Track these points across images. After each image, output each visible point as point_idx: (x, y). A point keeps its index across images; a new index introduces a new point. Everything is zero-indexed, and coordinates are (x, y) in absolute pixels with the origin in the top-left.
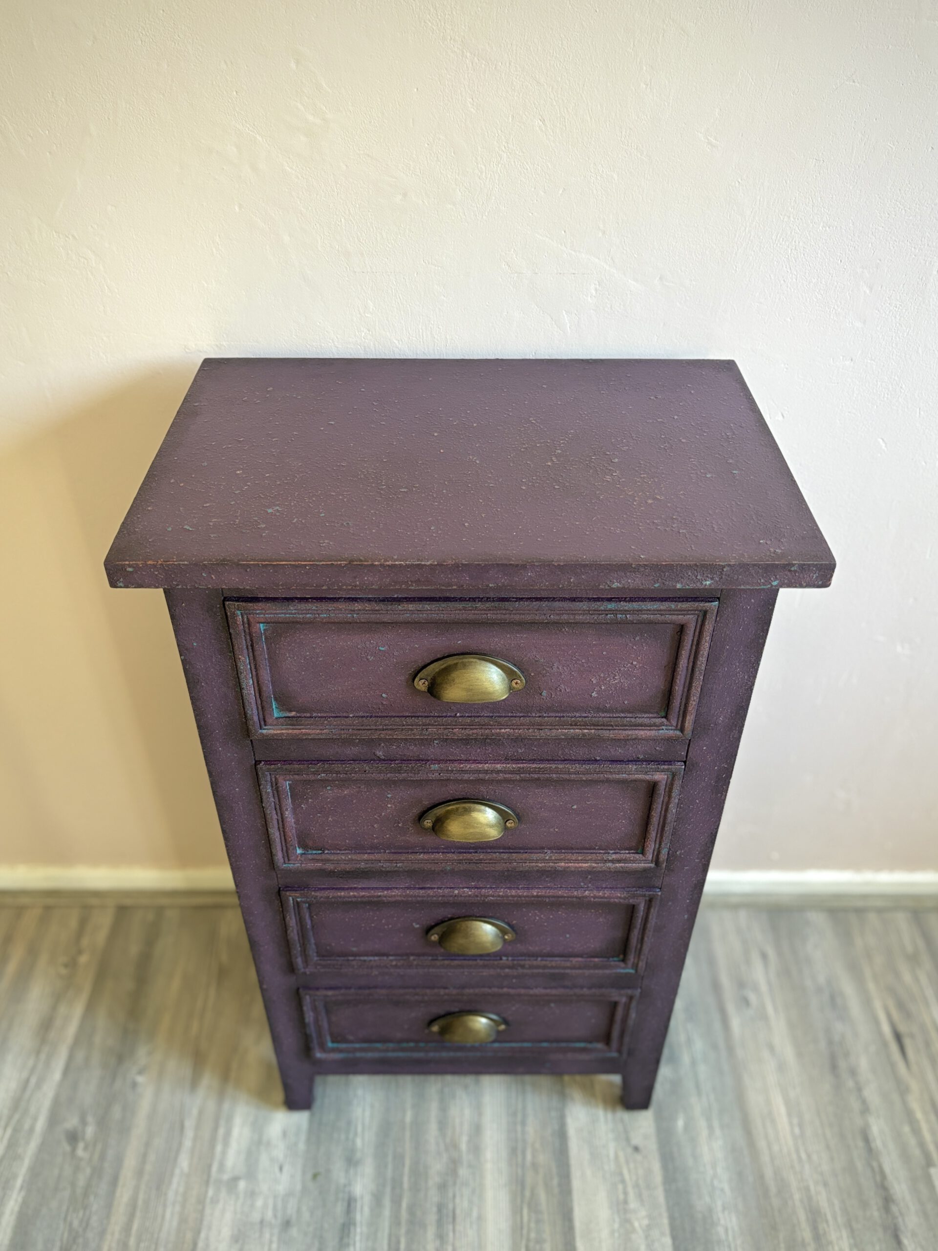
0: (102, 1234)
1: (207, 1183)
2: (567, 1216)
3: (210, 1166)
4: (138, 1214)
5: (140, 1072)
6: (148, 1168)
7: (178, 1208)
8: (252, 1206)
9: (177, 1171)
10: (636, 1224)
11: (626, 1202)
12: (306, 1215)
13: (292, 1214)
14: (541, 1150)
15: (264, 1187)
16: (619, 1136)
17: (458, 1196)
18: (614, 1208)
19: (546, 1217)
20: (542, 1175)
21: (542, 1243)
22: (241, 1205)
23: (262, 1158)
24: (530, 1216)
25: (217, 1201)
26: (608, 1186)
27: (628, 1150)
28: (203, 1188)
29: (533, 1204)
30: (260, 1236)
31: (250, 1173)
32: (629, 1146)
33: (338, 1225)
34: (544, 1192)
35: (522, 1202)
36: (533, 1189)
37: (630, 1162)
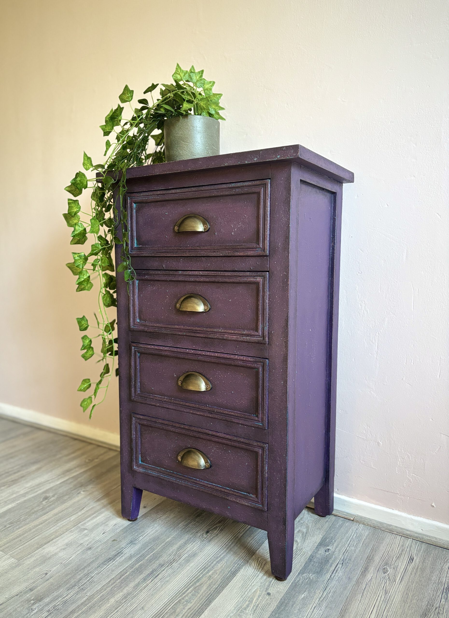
0: (28, 524)
1: (75, 526)
2: (209, 600)
3: (80, 522)
4: (43, 524)
5: (84, 491)
6: (60, 514)
7: (58, 528)
8: (83, 538)
9: (68, 519)
11: (245, 609)
12: (99, 550)
13: (94, 547)
14: (218, 573)
15: (93, 535)
16: (263, 586)
17: (165, 570)
18: (237, 608)
19: (199, 596)
20: (211, 581)
21: (189, 602)
22: (80, 537)
23: (100, 528)
24: (192, 591)
25: (73, 532)
26: (241, 599)
27: (264, 592)
28: (72, 527)
29: (197, 588)
30: (77, 548)
31: (92, 530)
32: (266, 591)
33: (108, 557)
34: (206, 587)
35: (192, 586)
36: (202, 584)
37: (261, 597)
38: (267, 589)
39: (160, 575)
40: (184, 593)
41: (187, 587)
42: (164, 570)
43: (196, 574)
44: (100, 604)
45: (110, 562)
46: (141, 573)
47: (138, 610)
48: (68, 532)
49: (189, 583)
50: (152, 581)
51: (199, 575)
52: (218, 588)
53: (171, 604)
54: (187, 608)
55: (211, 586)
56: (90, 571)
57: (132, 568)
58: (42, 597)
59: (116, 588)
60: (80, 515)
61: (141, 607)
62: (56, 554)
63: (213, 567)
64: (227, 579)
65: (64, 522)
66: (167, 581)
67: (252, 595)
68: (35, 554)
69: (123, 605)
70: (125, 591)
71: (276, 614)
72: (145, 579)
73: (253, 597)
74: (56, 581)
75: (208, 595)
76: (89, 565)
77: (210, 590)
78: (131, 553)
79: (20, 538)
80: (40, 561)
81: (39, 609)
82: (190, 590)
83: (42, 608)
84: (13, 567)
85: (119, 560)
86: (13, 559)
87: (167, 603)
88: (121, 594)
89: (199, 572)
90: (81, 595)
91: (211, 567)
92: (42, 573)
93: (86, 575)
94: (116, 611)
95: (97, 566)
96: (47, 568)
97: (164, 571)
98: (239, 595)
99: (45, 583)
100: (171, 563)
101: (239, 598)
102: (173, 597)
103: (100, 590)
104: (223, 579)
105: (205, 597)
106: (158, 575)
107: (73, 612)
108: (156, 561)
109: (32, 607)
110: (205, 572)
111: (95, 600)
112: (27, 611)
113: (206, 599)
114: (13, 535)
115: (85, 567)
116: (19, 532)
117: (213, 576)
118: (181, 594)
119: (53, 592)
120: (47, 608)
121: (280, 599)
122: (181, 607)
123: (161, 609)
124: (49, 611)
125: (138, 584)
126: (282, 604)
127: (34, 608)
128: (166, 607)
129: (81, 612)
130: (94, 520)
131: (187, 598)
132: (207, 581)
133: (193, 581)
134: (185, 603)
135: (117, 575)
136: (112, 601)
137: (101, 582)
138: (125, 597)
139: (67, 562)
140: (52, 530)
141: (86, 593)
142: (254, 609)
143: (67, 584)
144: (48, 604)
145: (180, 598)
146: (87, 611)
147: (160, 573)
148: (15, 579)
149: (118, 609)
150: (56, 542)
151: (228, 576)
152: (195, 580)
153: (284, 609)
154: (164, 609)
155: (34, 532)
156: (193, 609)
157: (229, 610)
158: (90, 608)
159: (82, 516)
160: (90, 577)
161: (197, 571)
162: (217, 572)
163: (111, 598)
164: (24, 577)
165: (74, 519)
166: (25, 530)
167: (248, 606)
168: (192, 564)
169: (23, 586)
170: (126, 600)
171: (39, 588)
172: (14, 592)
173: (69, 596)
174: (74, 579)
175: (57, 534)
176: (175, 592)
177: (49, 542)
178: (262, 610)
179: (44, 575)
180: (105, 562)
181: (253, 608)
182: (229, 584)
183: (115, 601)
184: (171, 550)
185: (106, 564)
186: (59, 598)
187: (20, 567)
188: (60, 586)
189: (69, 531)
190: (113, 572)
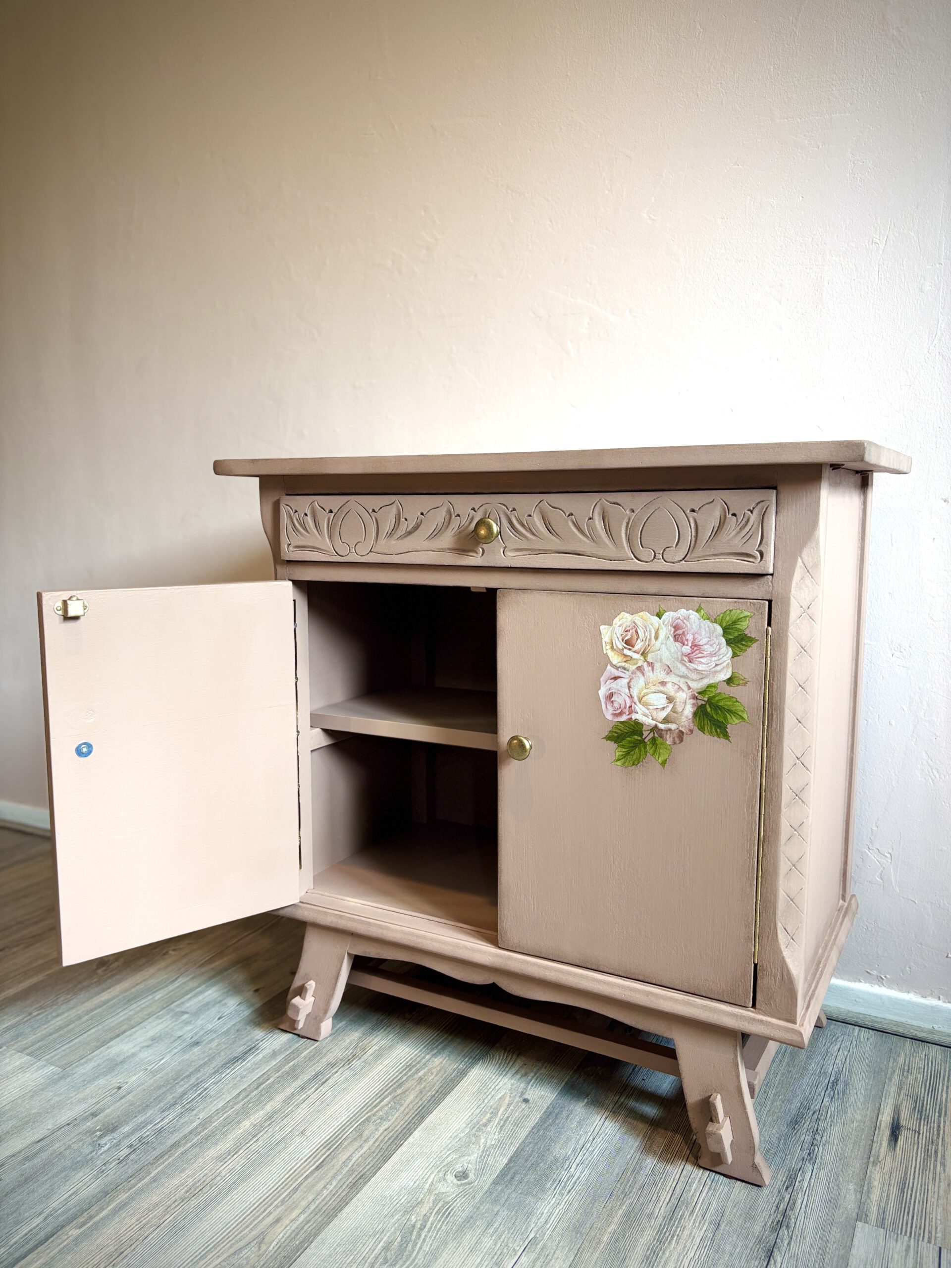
0: (73, 1008)
1: (165, 1008)
2: (422, 1114)
3: (173, 1002)
4: (104, 1007)
5: (174, 950)
6: (133, 990)
7: (131, 1013)
8: (182, 1028)
9: (150, 997)
10: (483, 1141)
11: (485, 1125)
12: (214, 1044)
13: (205, 1040)
14: (435, 1073)
15: (199, 1022)
16: (516, 1089)
17: (339, 1073)
18: (471, 1125)
19: (402, 1109)
20: (422, 1086)
21: (385, 1120)
22: (175, 1026)
23: (213, 1009)
24: (389, 1103)
25: (161, 1018)
26: (478, 1111)
27: (517, 1098)
28: (159, 1010)
29: (398, 1098)
30: (172, 1043)
31: (197, 1013)
32: (520, 1097)
33: (231, 1056)
34: (415, 1095)
35: (390, 1094)
36: (407, 1091)
37: (512, 1106)
38: (522, 1094)
39: (330, 1081)
40: (375, 1106)
41: (381, 1096)
42: (337, 1072)
43: (395, 1076)
44: (225, 1130)
45: (236, 1064)
46: (295, 1078)
47: (294, 1137)
48: (152, 1018)
49: (384, 1091)
50: (317, 1090)
51: (402, 1077)
52: (436, 1095)
53: (352, 1124)
54: (382, 1129)
55: (424, 1094)
56: (200, 1080)
57: (279, 1071)
58: (116, 1124)
59: (251, 1104)
60: (172, 991)
61: (299, 1132)
62: (134, 1055)
63: (425, 1064)
64: (450, 1081)
65: (142, 1002)
66: (344, 1089)
67: (497, 1103)
68: (93, 1057)
69: (266, 1129)
70: (269, 1108)
71: (539, 1131)
72: (303, 1088)
73: (499, 1106)
74: (139, 1098)
75: (419, 1107)
76: (198, 1070)
77: (421, 1099)
78: (273, 1047)
79: (61, 1032)
80: (104, 1068)
81: (113, 1143)
82: (385, 1101)
83: (119, 1141)
84: (53, 1081)
85: (252, 1059)
86: (53, 1067)
87: (346, 1123)
88: (261, 1113)
89: (401, 1073)
90: (187, 1119)
91: (421, 1063)
92: (112, 1086)
93: (194, 1087)
94: (255, 1140)
95: (213, 1071)
96: (120, 1079)
97: (337, 1074)
98: (474, 1104)
99: (119, 1103)
100: (349, 1061)
101: (474, 1109)
102: (356, 1114)
103: (224, 1108)
104: (443, 1082)
105: (413, 1111)
106: (327, 1080)
107: (175, 1145)
108: (321, 1058)
109: (99, 1142)
110: (411, 1072)
111: (214, 1124)
112: (90, 1149)
113: (416, 1113)
114: (47, 1028)
115: (192, 1073)
116: (59, 1021)
117: (426, 1077)
118: (369, 1108)
119: (136, 1117)
120: (127, 1142)
121: (546, 1108)
122: (372, 1127)
123: (335, 1133)
124: (131, 1146)
125: (293, 1095)
126: (549, 1116)
127: (104, 1142)
128: (344, 1129)
129: (189, 1145)
130: (200, 997)
131: (381, 1114)
132: (416, 1086)
133: (391, 1087)
134: (379, 1121)
135: (250, 1084)
136: (246, 1124)
137: (224, 1096)
138: (270, 1117)
139: (156, 1066)
140: (121, 1016)
141: (196, 1115)
142: (501, 1125)
143: (160, 1101)
144: (128, 1136)
145: (369, 1114)
146: (201, 1142)
147: (330, 1077)
148: (61, 1098)
149: (258, 1137)
150: (131, 1035)
151: (452, 1076)
152: (395, 1086)
153: (554, 1122)
154: (341, 1132)
155: (88, 1020)
156: (393, 1130)
157: (456, 1128)
158: (207, 1138)
159: (176, 991)
160: (202, 1089)
161: (397, 1072)
162: (433, 1070)
163: (244, 1120)
164: (77, 1096)
165: (161, 997)
166: (69, 1018)
167: (489, 1121)
168: (386, 1062)
169: (79, 1110)
170: (272, 1122)
171: (108, 1111)
172: (63, 1119)
173: (166, 1121)
174: (172, 1093)
175: (132, 1022)
176: (360, 1106)
177: (118, 1036)
178: (514, 1126)
179: (116, 1090)
180: (227, 1063)
181: (499, 1123)
182: (455, 1089)
183: (251, 1125)
184: (348, 1041)
185: (228, 1068)
186: (147, 1124)
187: (68, 1080)
188: (147, 1106)
189: (155, 1016)
190: (245, 1080)
